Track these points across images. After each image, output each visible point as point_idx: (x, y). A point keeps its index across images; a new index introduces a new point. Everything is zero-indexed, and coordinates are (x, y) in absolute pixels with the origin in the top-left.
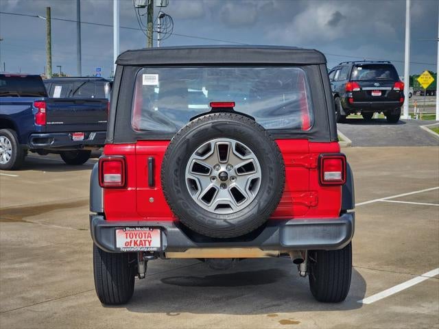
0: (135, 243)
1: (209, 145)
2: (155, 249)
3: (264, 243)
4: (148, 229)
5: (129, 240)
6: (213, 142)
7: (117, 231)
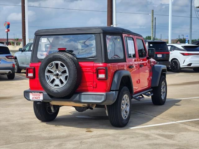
0: (35, 98)
1: (52, 64)
2: (41, 100)
3: (73, 100)
4: (39, 93)
5: (33, 97)
6: (53, 62)
7: (30, 93)
